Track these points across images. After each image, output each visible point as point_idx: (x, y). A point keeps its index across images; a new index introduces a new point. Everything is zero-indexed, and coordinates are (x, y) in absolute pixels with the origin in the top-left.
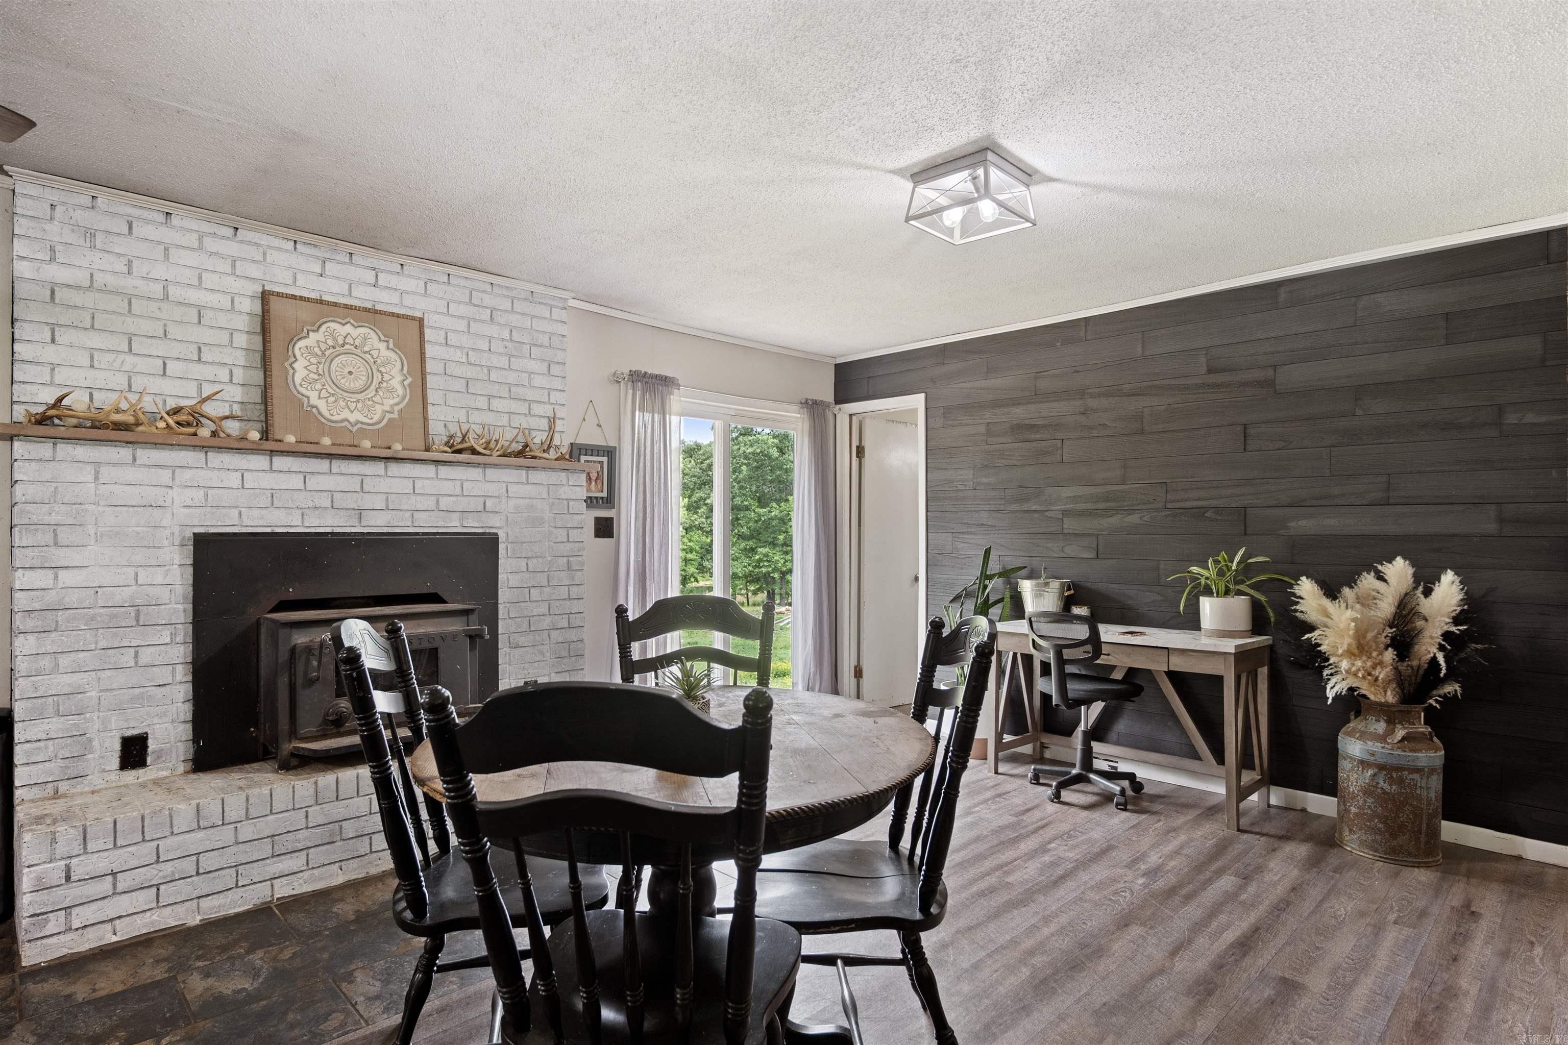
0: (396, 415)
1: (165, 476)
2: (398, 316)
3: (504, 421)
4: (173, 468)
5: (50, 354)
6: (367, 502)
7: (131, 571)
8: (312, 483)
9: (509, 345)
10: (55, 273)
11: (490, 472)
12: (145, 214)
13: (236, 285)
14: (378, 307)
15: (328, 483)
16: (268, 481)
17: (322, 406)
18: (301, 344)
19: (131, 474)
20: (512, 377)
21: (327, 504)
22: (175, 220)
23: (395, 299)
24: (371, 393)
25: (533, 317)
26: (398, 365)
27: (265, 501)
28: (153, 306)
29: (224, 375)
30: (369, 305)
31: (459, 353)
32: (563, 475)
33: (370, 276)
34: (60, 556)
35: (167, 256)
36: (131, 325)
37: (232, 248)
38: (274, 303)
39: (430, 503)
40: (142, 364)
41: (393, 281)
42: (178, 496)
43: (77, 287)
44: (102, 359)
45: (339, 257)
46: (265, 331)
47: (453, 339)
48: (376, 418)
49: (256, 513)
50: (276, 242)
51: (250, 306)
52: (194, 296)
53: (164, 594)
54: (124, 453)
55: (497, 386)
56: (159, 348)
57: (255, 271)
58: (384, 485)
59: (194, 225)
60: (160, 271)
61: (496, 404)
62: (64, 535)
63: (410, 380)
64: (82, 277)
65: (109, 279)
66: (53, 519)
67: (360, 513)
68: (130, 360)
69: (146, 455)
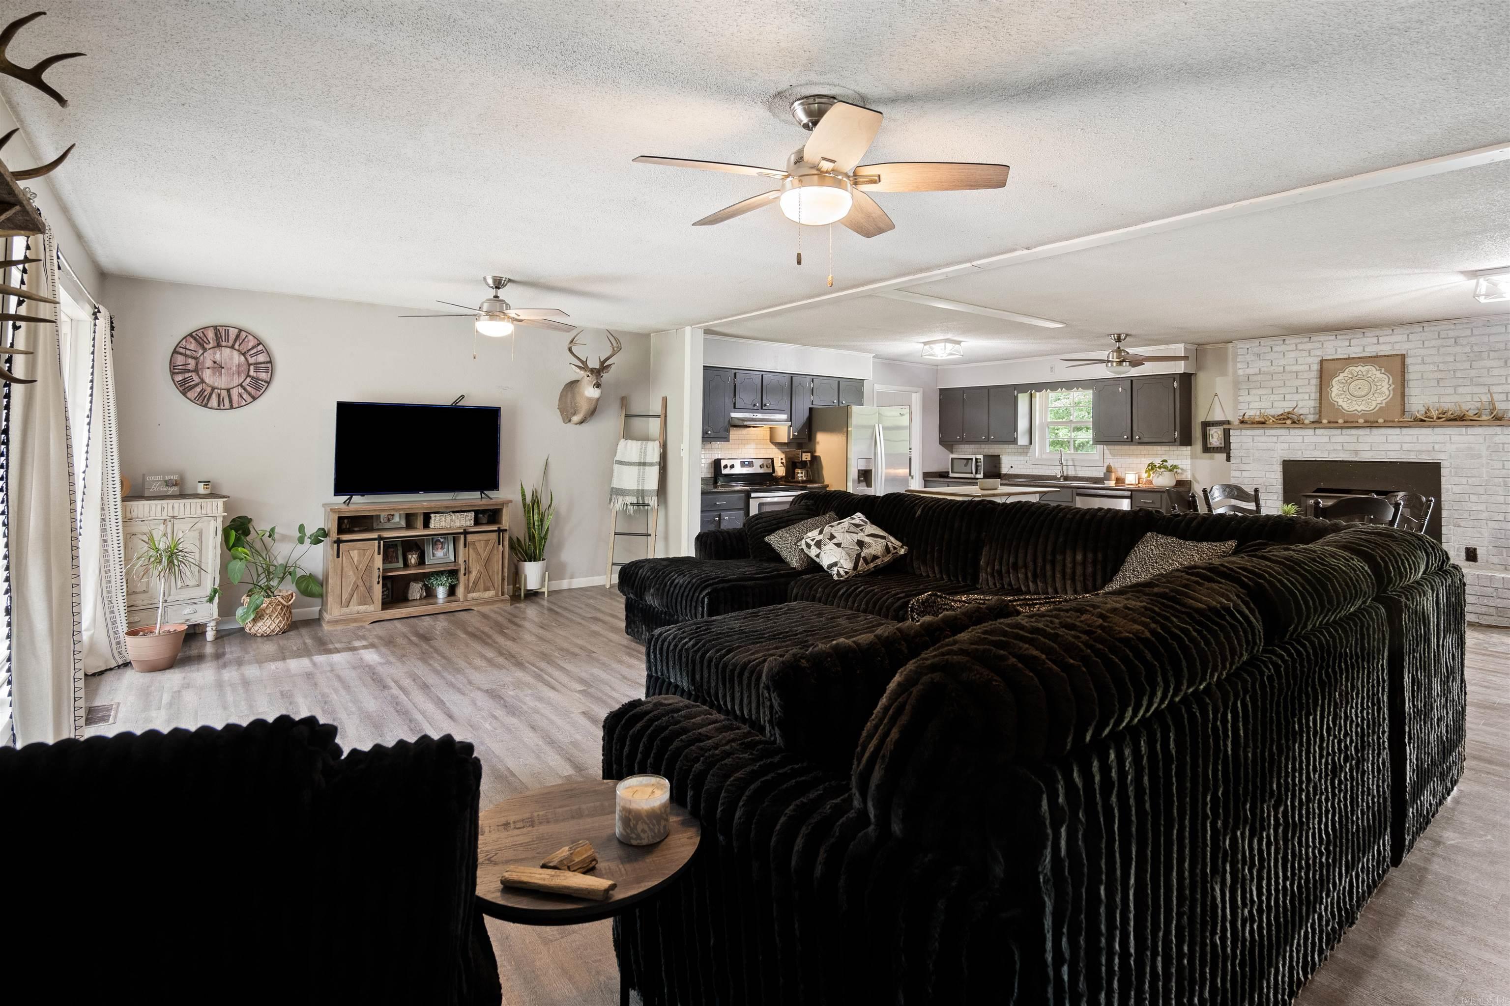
0: (1384, 405)
1: (1275, 439)
2: (1388, 356)
3: (1469, 398)
4: (1278, 436)
5: (1249, 399)
6: (1360, 447)
7: (1264, 473)
8: (1333, 439)
9: (1471, 355)
10: (1250, 371)
11: (1436, 430)
12: (1276, 343)
13: (1310, 360)
14: (1380, 354)
15: (1340, 439)
16: (1314, 439)
17: (1345, 406)
18: (1336, 379)
19: (1263, 439)
20: (1473, 373)
21: (1340, 448)
22: (1287, 342)
23: (1389, 347)
24: (1370, 396)
25: (1489, 335)
26: (1387, 380)
27: (1312, 447)
28: (1280, 375)
29: (1307, 397)
30: (1374, 354)
31: (1432, 366)
32: (1499, 429)
33: (1375, 340)
34: (1243, 467)
35: (1284, 355)
36: (1273, 384)
37: (1308, 346)
38: (1325, 364)
39: (1397, 447)
40: (1276, 397)
41: (1388, 339)
42: (1279, 446)
43: (1256, 374)
44: (1264, 398)
45: (1357, 336)
46: (1321, 377)
47: (1428, 360)
48: (1372, 408)
49: (1308, 452)
50: (1327, 338)
51: (1316, 367)
52: (1295, 368)
53: (1275, 482)
54: (1261, 432)
55: (1461, 380)
56: (1282, 391)
57: (1319, 353)
58: (1370, 439)
59: (1294, 341)
60: (1282, 362)
61: (1460, 390)
62: (1244, 460)
63: (1393, 386)
64: (1257, 370)
65: (1265, 369)
66: (1241, 454)
67: (1356, 452)
68: (1272, 396)
69: (1268, 432)
